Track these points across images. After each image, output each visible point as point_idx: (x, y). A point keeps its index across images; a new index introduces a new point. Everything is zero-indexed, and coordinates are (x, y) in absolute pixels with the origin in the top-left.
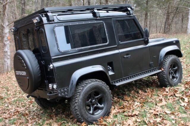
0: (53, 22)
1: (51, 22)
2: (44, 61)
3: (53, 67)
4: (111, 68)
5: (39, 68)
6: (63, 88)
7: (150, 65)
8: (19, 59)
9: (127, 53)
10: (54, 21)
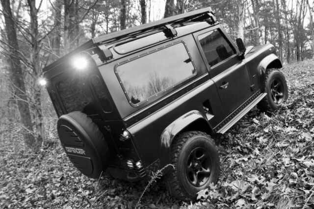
0: (112, 60)
1: (108, 61)
2: (109, 126)
3: (130, 134)
4: (208, 109)
5: (103, 139)
6: (152, 164)
7: (252, 90)
8: (68, 130)
9: (223, 81)
10: (113, 57)
